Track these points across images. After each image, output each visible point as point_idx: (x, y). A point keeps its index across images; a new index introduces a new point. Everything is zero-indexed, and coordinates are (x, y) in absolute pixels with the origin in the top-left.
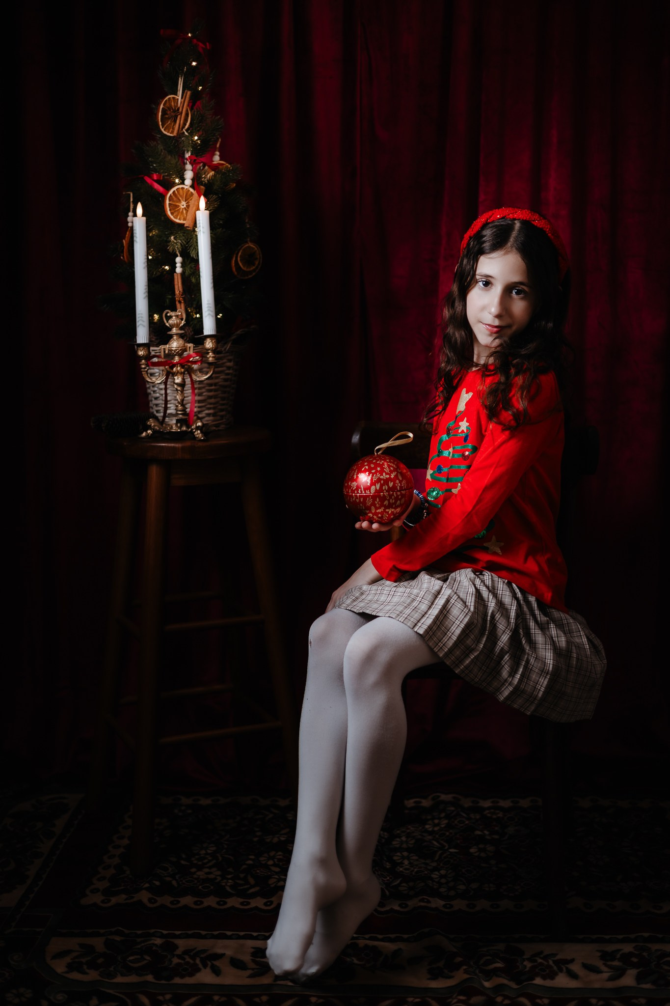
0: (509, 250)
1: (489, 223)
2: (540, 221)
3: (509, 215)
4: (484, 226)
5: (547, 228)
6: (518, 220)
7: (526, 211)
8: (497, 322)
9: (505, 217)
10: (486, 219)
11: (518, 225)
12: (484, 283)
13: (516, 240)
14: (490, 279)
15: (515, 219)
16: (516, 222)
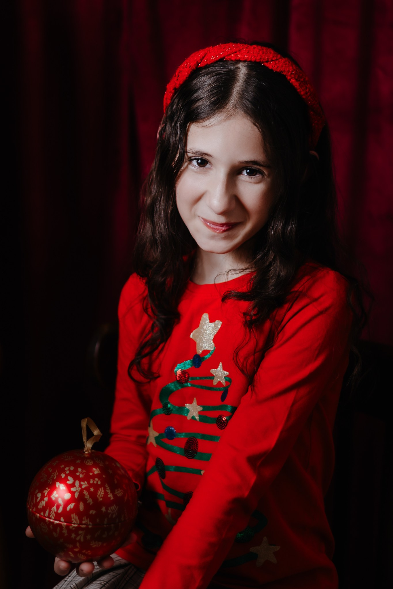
0: (231, 112)
1: (201, 69)
2: (277, 62)
3: (230, 55)
4: (196, 73)
5: (289, 71)
6: (245, 61)
7: (254, 48)
8: (222, 220)
9: (224, 58)
10: (195, 63)
11: (242, 71)
12: (200, 161)
13: (242, 96)
14: (206, 157)
15: (238, 61)
16: (241, 65)
